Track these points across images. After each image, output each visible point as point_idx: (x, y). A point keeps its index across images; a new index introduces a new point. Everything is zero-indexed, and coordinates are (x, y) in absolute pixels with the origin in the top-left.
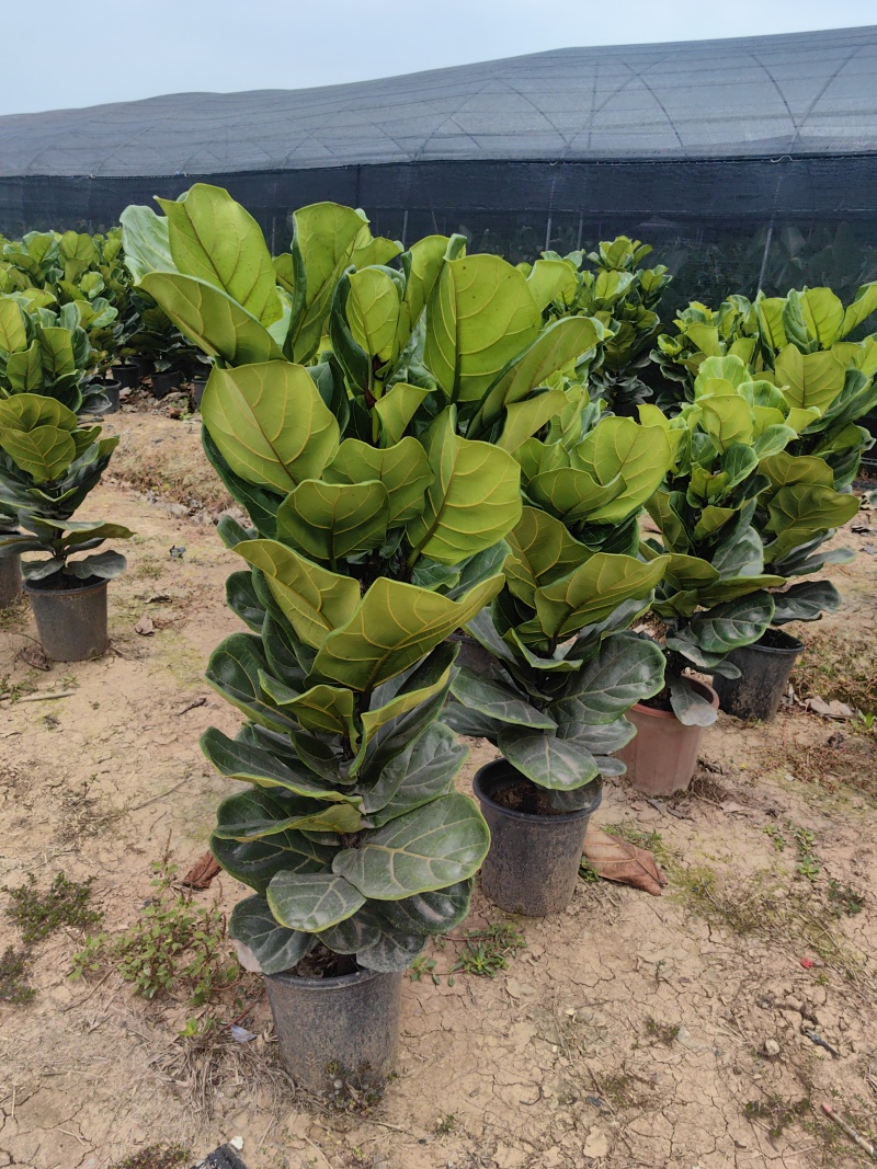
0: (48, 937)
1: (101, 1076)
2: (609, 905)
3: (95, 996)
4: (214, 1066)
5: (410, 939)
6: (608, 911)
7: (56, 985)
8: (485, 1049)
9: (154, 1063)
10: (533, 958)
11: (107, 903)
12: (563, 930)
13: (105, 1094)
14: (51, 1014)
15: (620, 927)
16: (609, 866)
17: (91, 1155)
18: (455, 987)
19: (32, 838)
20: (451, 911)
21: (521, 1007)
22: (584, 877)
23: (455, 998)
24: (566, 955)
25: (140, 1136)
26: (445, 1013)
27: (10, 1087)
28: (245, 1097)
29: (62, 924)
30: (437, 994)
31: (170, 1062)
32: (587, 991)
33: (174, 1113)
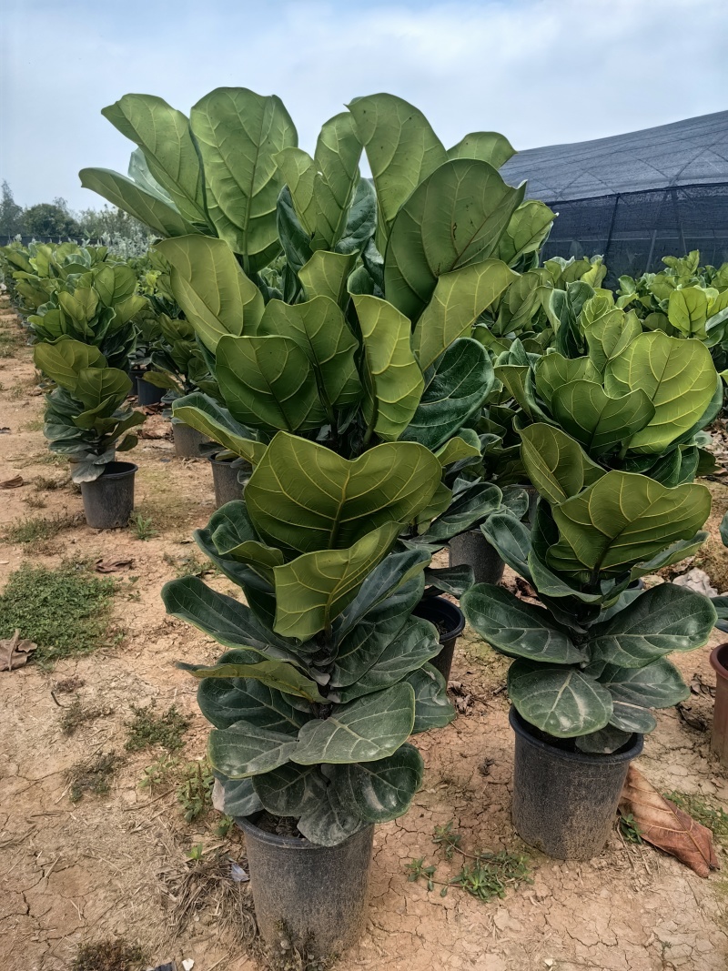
0: (145, 751)
1: (121, 871)
2: (643, 871)
3: (152, 806)
4: (203, 893)
5: (350, 819)
6: (638, 877)
7: (130, 789)
8: (446, 967)
9: (163, 874)
10: (536, 897)
11: (198, 737)
12: (580, 879)
13: (116, 885)
14: (114, 810)
15: (646, 896)
16: (655, 831)
17: (81, 930)
18: (446, 898)
19: (176, 675)
20: (394, 803)
21: (502, 940)
22: (625, 835)
23: (440, 909)
24: (573, 906)
25: (121, 930)
26: (425, 920)
27: (57, 856)
28: (215, 928)
29: (158, 744)
30: (426, 899)
31: (174, 878)
32: (579, 948)
33: (155, 920)
